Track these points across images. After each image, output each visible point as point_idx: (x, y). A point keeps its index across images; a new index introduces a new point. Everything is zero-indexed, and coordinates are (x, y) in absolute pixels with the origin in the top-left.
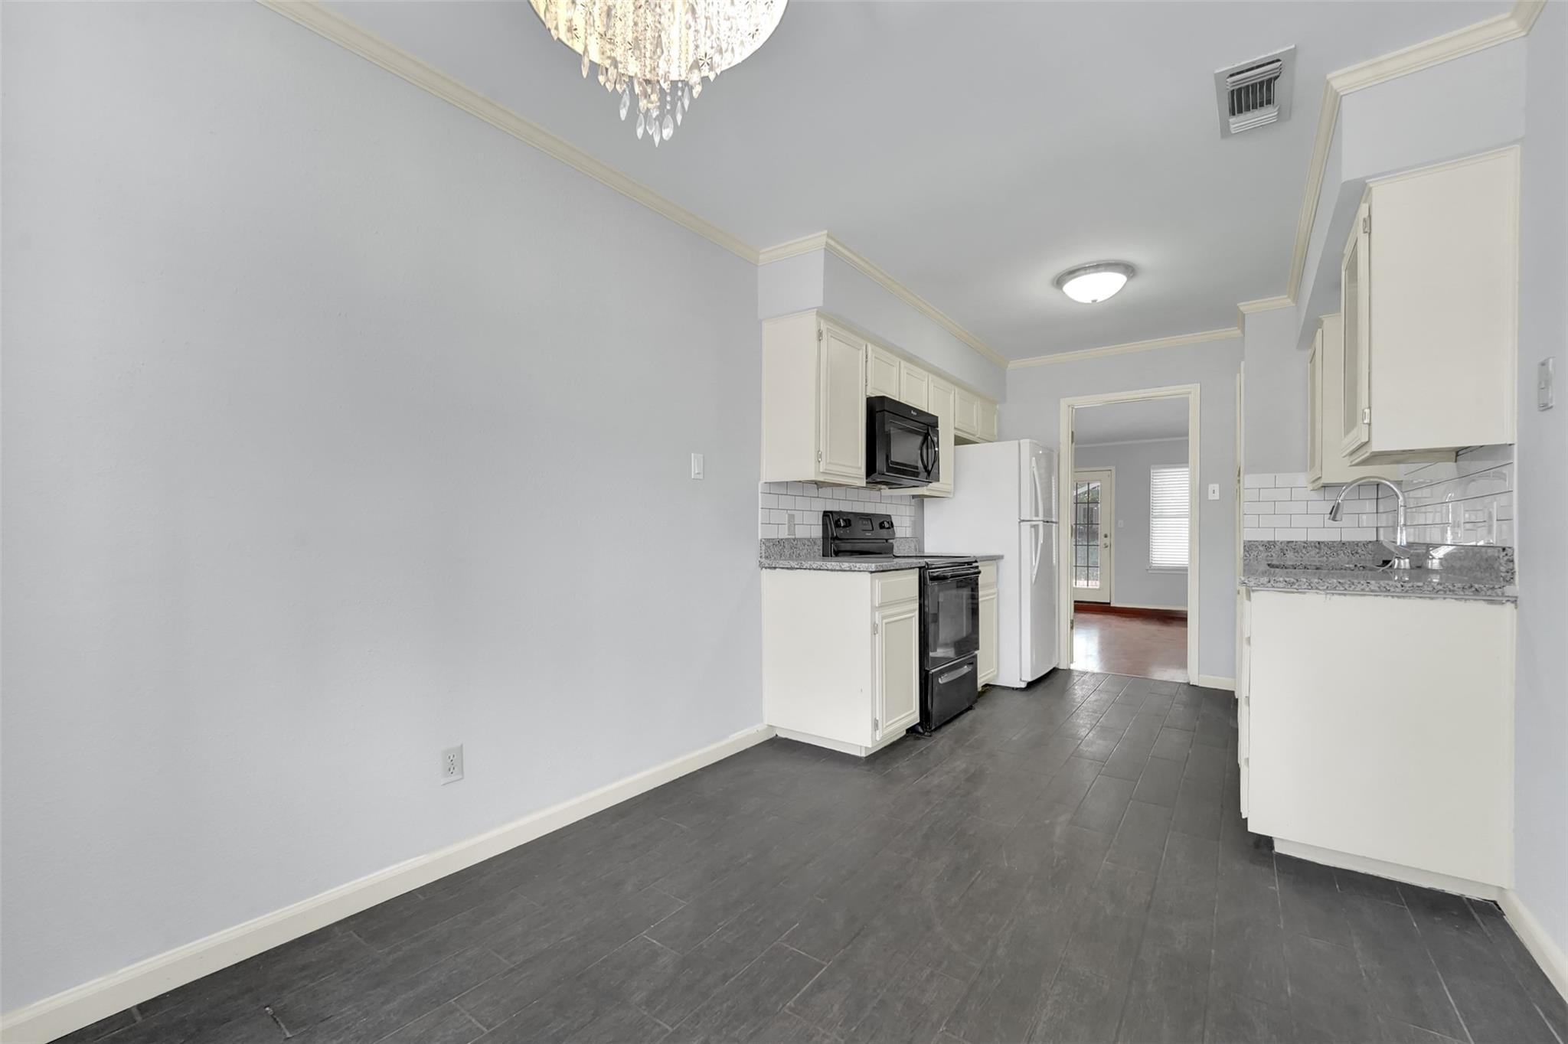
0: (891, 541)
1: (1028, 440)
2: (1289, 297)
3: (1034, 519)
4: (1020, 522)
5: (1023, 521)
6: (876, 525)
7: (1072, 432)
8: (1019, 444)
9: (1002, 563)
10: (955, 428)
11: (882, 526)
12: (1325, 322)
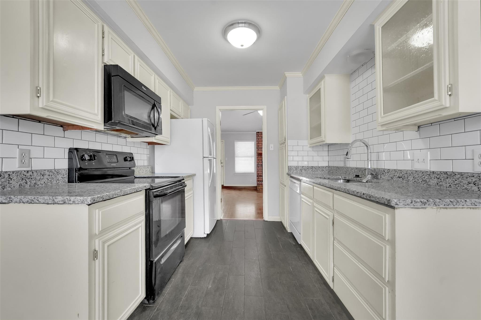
0: (133, 168)
1: (207, 119)
2: (301, 73)
3: (210, 156)
4: (203, 158)
5: (205, 157)
6: (121, 159)
7: (220, 121)
8: (202, 120)
9: (195, 178)
10: (171, 110)
11: (125, 160)
12: (326, 77)
